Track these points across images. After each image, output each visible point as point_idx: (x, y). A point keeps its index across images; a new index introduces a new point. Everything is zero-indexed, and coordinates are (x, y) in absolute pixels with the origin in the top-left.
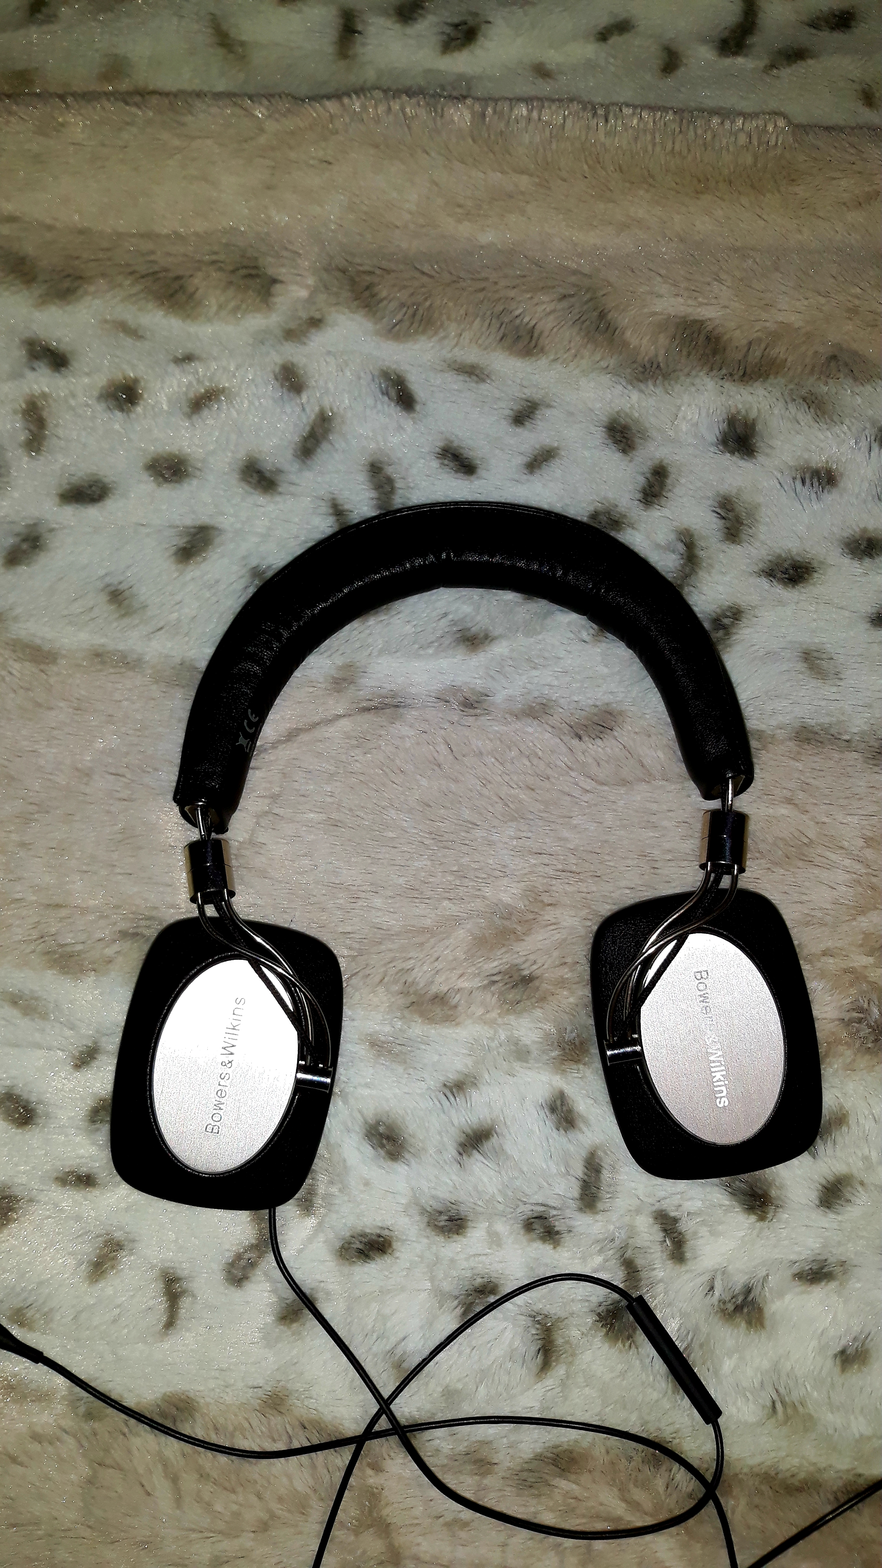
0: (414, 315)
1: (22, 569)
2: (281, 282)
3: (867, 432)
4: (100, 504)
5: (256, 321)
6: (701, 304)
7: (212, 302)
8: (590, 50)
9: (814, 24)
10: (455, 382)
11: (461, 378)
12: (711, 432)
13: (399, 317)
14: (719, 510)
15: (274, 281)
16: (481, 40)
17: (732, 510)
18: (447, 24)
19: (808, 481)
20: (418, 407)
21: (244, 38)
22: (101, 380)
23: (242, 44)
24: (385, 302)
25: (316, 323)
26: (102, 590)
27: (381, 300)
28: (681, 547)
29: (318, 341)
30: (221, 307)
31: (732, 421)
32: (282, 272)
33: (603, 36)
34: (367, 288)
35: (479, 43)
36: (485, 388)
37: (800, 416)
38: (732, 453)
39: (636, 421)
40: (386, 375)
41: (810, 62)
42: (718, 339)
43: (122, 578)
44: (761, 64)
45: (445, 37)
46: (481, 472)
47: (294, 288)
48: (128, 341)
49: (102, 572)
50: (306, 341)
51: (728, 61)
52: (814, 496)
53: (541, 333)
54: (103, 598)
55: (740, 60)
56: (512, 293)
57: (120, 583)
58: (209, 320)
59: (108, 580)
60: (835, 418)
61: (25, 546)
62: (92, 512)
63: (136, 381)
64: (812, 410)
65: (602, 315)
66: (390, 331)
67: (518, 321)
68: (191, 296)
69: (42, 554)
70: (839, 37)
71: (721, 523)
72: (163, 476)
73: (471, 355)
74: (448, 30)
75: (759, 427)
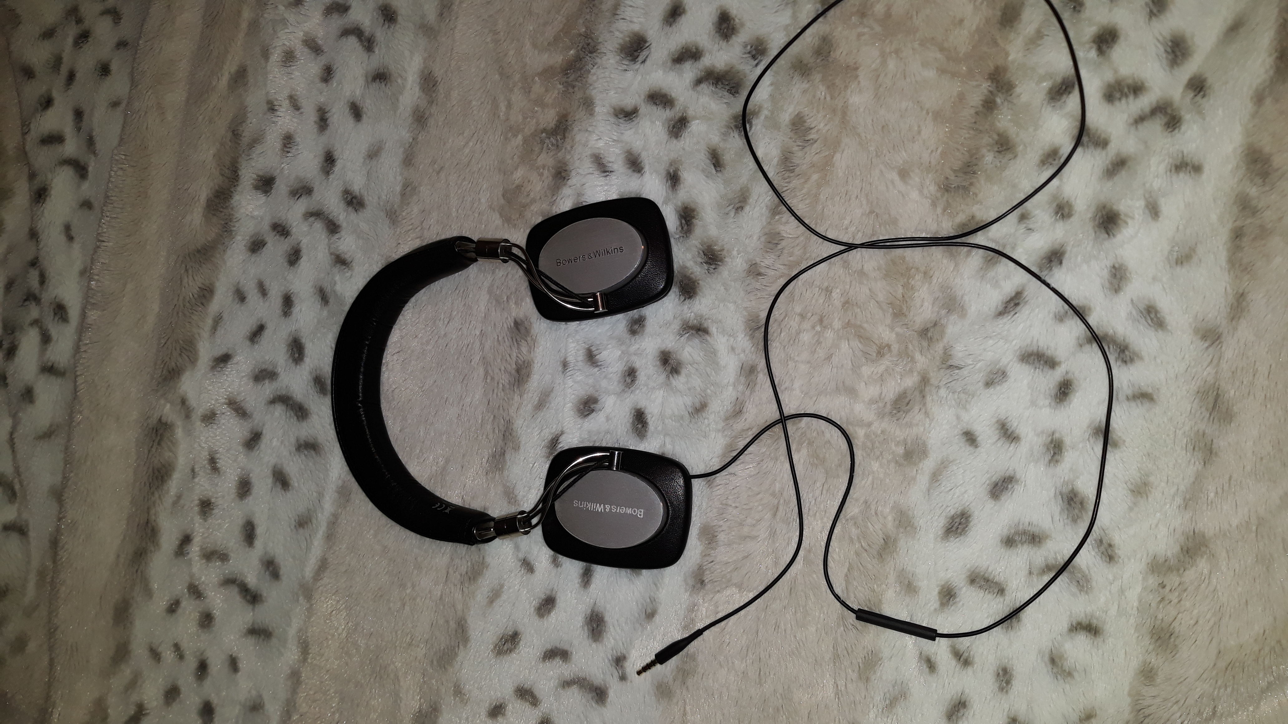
0: (186, 349)
1: (281, 573)
2: (161, 417)
3: (269, 117)
4: (256, 527)
5: (179, 433)
6: (199, 200)
7: (167, 454)
8: (76, 246)
9: (79, 129)
10: (220, 332)
11: (219, 328)
12: (261, 198)
13: (186, 358)
14: (296, 197)
15: (160, 420)
16: (65, 302)
17: (298, 190)
18: (54, 319)
19: (288, 150)
20: (230, 353)
21: (48, 425)
22: (198, 519)
23: (51, 426)
24: (178, 363)
25: (183, 402)
26: (297, 530)
27: (177, 366)
28: (312, 219)
29: (192, 401)
30: (170, 451)
31: (256, 188)
32: (156, 417)
33: (70, 238)
34: (170, 372)
35: (65, 303)
36: (225, 316)
37: (258, 152)
38: (271, 188)
39: (251, 237)
40: (213, 368)
41: (94, 134)
42: (217, 191)
43: (293, 519)
44: (93, 158)
45: (60, 321)
46: (263, 322)
47: (165, 411)
48: (182, 502)
49: (289, 530)
50: (191, 408)
51: (90, 175)
52: (296, 147)
53: (202, 284)
54: (301, 531)
55: (90, 169)
56: (181, 298)
57: (295, 521)
58: (176, 457)
59: (293, 527)
60: (262, 133)
61: (271, 569)
62: (259, 531)
63: (200, 500)
64: (255, 145)
65: (199, 251)
66: (192, 363)
67: (196, 296)
68: (164, 466)
69: (275, 560)
70: (85, 117)
71: (303, 197)
72: (247, 491)
73: (209, 322)
74: (56, 319)
75: (261, 173)
